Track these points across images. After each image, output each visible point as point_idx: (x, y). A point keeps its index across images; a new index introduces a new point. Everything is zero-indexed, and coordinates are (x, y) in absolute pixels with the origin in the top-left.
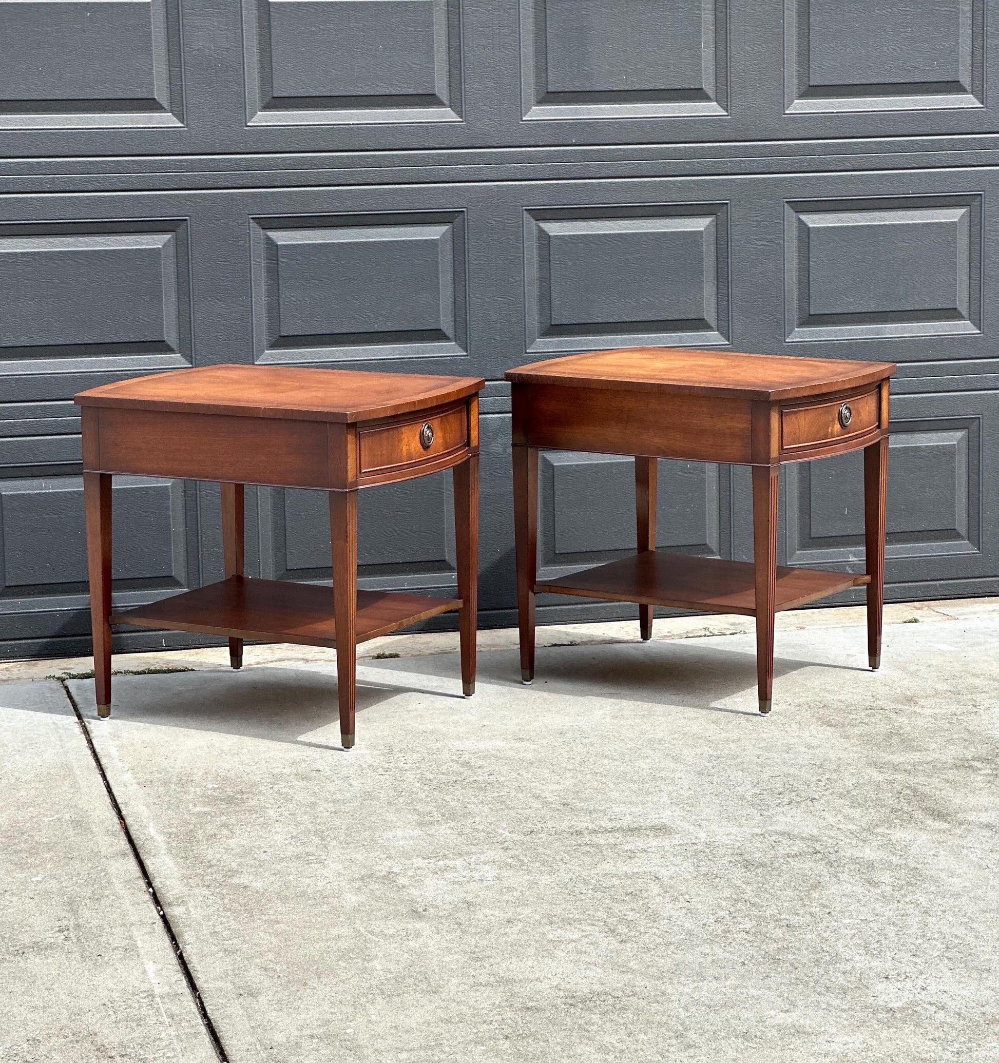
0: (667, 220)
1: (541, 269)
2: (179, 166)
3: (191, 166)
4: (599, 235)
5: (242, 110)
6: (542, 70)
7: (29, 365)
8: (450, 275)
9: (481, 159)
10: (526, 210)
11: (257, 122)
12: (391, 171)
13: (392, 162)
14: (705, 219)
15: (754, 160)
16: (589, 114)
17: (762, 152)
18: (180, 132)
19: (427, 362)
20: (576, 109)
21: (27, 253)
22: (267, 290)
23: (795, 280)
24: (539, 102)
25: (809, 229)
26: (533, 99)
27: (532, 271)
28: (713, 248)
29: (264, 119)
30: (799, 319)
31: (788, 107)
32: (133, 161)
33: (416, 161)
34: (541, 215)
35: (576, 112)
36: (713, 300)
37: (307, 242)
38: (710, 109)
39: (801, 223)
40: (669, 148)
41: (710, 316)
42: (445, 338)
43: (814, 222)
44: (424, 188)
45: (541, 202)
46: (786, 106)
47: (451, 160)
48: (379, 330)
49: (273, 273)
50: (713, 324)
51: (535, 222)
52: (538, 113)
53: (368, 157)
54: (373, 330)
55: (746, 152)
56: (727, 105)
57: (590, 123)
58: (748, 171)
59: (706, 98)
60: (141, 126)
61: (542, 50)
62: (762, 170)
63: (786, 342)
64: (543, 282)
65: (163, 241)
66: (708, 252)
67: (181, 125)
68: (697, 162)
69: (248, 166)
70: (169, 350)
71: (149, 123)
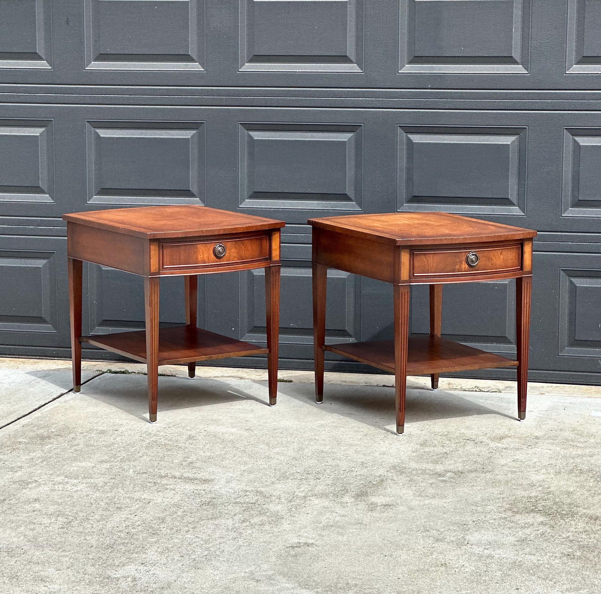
0: (488, 137)
1: (408, 162)
2: (201, 93)
3: (208, 93)
4: (444, 143)
5: (236, 62)
6: (412, 42)
7: (119, 199)
8: (353, 163)
9: (373, 95)
10: (399, 126)
11: (244, 69)
13: (320, 95)
14: (512, 137)
15: (545, 102)
16: (440, 70)
17: (551, 97)
18: (202, 73)
19: (338, 213)
20: (433, 67)
21: (120, 138)
22: (247, 165)
23: (570, 176)
24: (410, 62)
25: (580, 146)
26: (406, 60)
27: (402, 162)
28: (516, 155)
29: (249, 67)
30: (572, 202)
31: (568, 69)
32: (177, 89)
33: (335, 95)
34: (410, 130)
35: (432, 69)
36: (516, 187)
37: (271, 139)
38: (518, 69)
39: (575, 142)
41: (513, 196)
42: (350, 199)
43: (584, 142)
45: (408, 122)
46: (567, 69)
48: (311, 192)
49: (251, 154)
50: (515, 202)
51: (405, 134)
52: (408, 69)
53: (307, 91)
54: (307, 192)
55: (540, 97)
56: (528, 67)
57: (439, 76)
58: (540, 109)
59: (515, 62)
60: (181, 70)
61: (412, 31)
62: (549, 108)
63: (562, 216)
64: (409, 170)
65: (191, 134)
66: (513, 158)
67: (203, 70)
68: (507, 102)
69: (239, 94)
70: (193, 195)
71: (186, 68)
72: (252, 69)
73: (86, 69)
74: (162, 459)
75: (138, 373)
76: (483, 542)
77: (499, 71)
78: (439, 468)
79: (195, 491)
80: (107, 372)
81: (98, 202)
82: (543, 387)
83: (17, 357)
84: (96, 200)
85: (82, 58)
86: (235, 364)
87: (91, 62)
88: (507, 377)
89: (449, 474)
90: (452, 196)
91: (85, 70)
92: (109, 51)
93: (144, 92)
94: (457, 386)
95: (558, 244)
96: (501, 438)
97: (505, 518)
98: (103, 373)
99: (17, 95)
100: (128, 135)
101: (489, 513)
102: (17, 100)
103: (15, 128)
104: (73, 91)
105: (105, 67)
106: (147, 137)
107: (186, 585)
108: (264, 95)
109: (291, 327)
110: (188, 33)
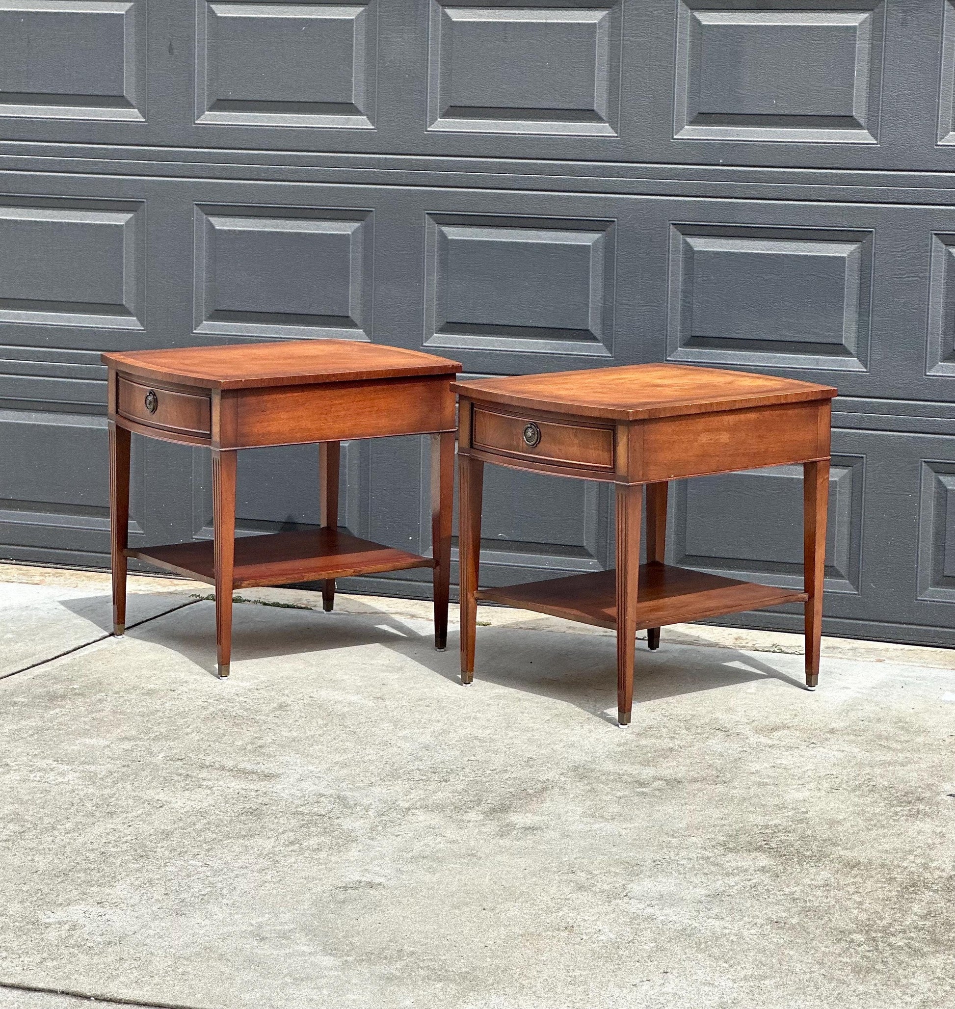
0: (811, 244)
1: (685, 282)
2: (368, 164)
3: (378, 164)
4: (742, 253)
5: (422, 115)
6: (694, 92)
7: (241, 327)
8: (600, 280)
9: (632, 173)
10: (673, 224)
11: (436, 128)
12: (550, 179)
13: (552, 170)
14: (850, 246)
15: (902, 190)
16: (738, 135)
18: (370, 133)
19: (575, 360)
20: (727, 130)
21: (244, 231)
22: (437, 280)
23: (941, 310)
24: (692, 122)
26: (685, 119)
27: (676, 281)
28: (856, 275)
30: (943, 353)
31: (942, 138)
32: (332, 157)
33: (573, 171)
34: (689, 230)
35: (726, 133)
36: (854, 327)
38: (862, 137)
39: (950, 256)
40: (815, 173)
41: (849, 342)
42: (594, 339)
44: (580, 197)
45: (688, 218)
46: (938, 137)
47: (604, 172)
48: (533, 325)
49: (444, 263)
50: (852, 351)
51: (682, 236)
52: (689, 133)
54: (527, 325)
55: (894, 182)
56: (877, 133)
57: (737, 145)
59: (858, 126)
60: (340, 127)
61: (695, 72)
62: (910, 201)
63: (926, 375)
64: (687, 293)
65: (353, 229)
66: (851, 280)
67: (373, 127)
68: (843, 189)
69: (426, 166)
70: (353, 325)
71: (347, 124)
72: (447, 128)
73: (196, 122)
74: (219, 739)
75: (255, 602)
76: (652, 894)
77: (830, 139)
78: (647, 773)
79: (243, 792)
80: (207, 598)
81: (209, 330)
82: (887, 650)
83: (84, 569)
84: (207, 327)
85: (191, 105)
86: (412, 594)
87: (204, 112)
88: (834, 631)
89: (656, 784)
90: (752, 338)
91: (195, 124)
92: (231, 95)
93: (283, 161)
94: (747, 643)
95: (918, 420)
96: (775, 729)
97: (708, 858)
98: (202, 599)
99: (92, 161)
100: (257, 227)
101: (686, 848)
102: (93, 169)
103: (89, 213)
104: (175, 157)
105: (225, 121)
106: (285, 230)
107: (148, 941)
108: (465, 170)
109: (500, 538)
110: (351, 68)
